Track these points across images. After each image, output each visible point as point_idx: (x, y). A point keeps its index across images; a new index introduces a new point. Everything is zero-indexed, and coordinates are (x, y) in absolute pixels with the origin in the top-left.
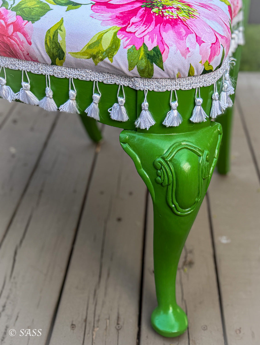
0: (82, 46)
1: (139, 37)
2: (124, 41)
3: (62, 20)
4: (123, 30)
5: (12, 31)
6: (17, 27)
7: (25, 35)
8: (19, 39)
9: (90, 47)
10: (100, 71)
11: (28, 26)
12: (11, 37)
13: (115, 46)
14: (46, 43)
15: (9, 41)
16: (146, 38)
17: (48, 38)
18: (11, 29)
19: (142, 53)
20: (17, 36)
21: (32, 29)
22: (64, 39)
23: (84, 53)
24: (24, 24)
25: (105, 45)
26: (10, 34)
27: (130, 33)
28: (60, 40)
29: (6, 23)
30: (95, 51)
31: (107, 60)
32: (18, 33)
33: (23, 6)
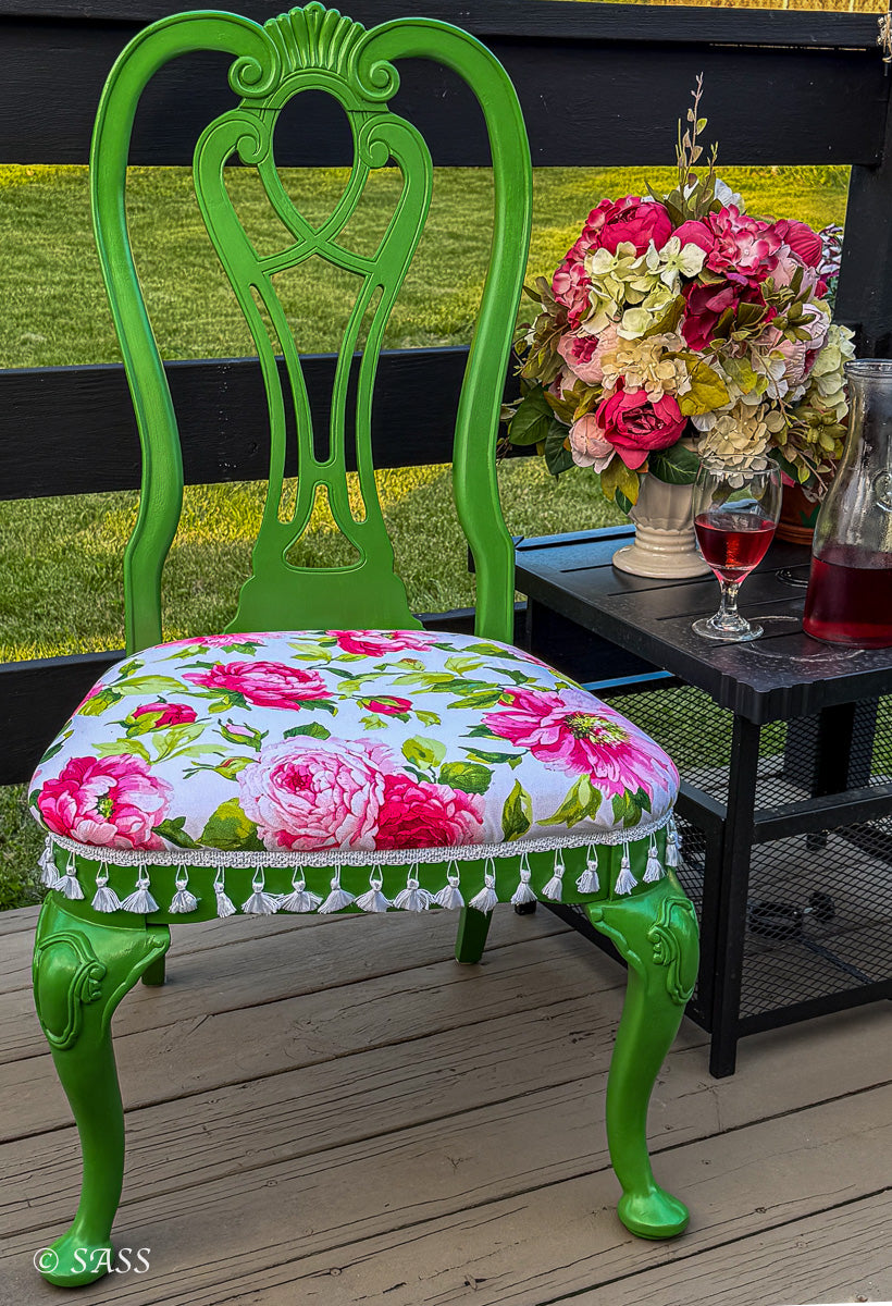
0: (555, 810)
1: (615, 780)
2: (604, 792)
3: (519, 786)
4: (593, 776)
5: (453, 810)
6: (460, 805)
7: (473, 812)
8: (464, 819)
9: (565, 808)
10: (579, 833)
11: (476, 800)
12: (452, 819)
13: (596, 798)
14: (504, 817)
15: (449, 825)
16: (623, 778)
17: (507, 809)
18: (451, 809)
19: (628, 800)
20: (461, 817)
21: (484, 802)
22: (529, 805)
23: (556, 818)
24: (469, 798)
25: (584, 800)
26: (450, 815)
27: (602, 778)
28: (524, 806)
29: (441, 803)
30: (571, 812)
31: (588, 818)
32: (463, 812)
33: (451, 775)
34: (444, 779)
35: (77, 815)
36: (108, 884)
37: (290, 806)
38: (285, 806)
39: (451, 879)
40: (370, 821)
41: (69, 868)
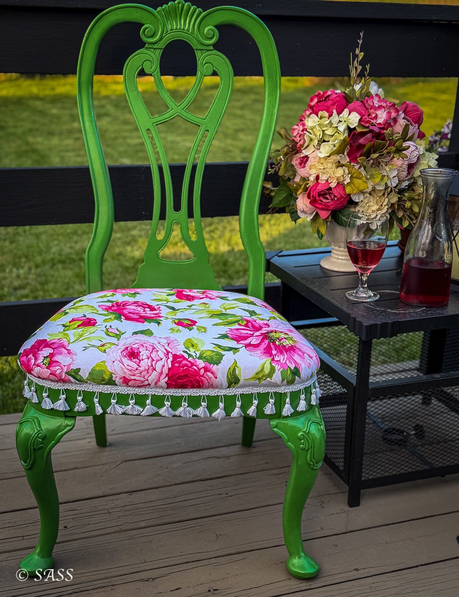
0: (252, 374)
1: (283, 362)
2: (277, 367)
3: (236, 362)
4: (273, 360)
5: (203, 372)
6: (206, 369)
7: (212, 373)
8: (208, 376)
9: (257, 373)
10: (265, 386)
11: (214, 368)
12: (203, 376)
13: (273, 370)
14: (227, 376)
15: (201, 378)
16: (287, 362)
17: (229, 374)
18: (202, 371)
19: (289, 372)
20: (207, 375)
21: (218, 369)
22: (240, 372)
23: (253, 378)
24: (211, 367)
25: (267, 371)
26: (202, 374)
27: (277, 361)
28: (237, 372)
29: (198, 368)
30: (260, 376)
31: (268, 379)
32: (208, 373)
33: (204, 355)
34: (200, 358)
35: (34, 364)
36: (48, 397)
37: (128, 365)
38: (126, 365)
39: (203, 404)
40: (164, 375)
41: (32, 388)
